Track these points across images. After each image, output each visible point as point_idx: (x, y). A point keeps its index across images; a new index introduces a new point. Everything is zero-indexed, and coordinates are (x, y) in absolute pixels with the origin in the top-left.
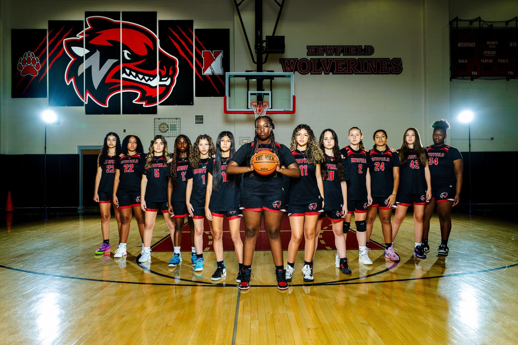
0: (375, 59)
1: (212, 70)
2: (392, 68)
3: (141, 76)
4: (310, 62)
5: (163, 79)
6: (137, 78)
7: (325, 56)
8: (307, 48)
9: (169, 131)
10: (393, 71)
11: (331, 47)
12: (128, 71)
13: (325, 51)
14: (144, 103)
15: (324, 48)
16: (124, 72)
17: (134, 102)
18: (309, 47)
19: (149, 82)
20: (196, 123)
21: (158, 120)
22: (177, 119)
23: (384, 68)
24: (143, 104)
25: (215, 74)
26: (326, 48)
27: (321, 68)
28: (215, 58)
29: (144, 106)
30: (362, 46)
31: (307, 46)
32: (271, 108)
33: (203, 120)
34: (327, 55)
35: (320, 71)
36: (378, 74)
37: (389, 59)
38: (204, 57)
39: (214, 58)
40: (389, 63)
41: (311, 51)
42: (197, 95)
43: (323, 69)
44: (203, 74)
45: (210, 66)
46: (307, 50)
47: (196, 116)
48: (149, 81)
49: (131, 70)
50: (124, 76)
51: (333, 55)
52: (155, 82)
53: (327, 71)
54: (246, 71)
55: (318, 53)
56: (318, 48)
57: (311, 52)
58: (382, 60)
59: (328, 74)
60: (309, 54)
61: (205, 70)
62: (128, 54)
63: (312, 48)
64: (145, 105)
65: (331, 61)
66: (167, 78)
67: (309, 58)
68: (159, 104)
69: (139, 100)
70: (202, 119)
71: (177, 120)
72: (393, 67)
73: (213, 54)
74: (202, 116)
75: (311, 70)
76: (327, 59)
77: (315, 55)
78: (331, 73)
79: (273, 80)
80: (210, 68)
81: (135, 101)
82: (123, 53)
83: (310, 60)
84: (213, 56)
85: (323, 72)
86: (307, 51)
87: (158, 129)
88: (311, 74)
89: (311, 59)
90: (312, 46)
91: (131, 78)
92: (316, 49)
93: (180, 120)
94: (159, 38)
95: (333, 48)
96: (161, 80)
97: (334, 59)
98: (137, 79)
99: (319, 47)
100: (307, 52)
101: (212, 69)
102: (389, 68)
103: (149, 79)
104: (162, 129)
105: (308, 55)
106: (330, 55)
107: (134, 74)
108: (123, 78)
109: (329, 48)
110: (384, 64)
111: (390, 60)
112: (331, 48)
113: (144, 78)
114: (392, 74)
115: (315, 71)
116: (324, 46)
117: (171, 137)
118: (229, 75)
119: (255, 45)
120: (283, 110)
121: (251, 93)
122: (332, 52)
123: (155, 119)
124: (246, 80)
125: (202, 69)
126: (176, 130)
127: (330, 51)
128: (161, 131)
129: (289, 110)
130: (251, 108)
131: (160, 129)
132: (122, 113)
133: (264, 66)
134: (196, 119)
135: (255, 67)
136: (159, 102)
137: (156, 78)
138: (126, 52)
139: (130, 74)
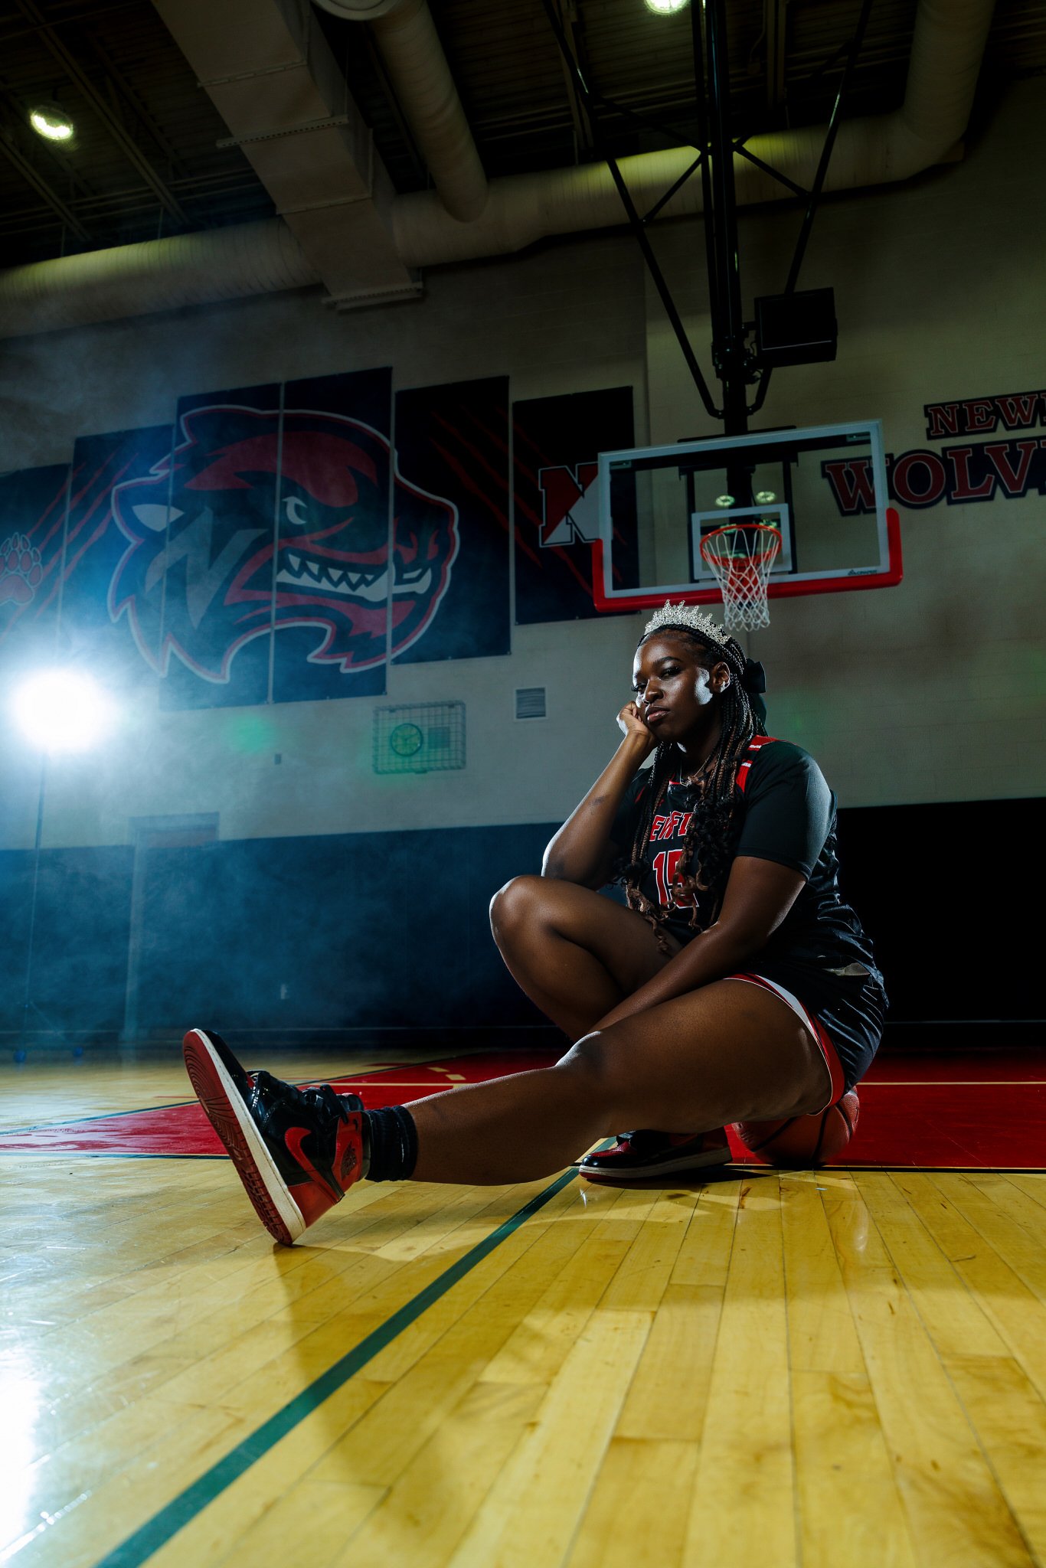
1: (574, 528)
3: (336, 574)
4: (944, 460)
5: (406, 576)
6: (324, 580)
7: (1002, 434)
8: (927, 414)
9: (426, 747)
11: (1025, 398)
13: (999, 415)
14: (343, 661)
15: (996, 407)
16: (284, 565)
17: (310, 658)
18: (930, 411)
19: (362, 591)
20: (519, 716)
21: (387, 714)
22: (451, 706)
24: (339, 664)
25: (584, 542)
26: (1003, 403)
27: (990, 478)
28: (585, 488)
31: (926, 407)
32: (794, 571)
33: (543, 705)
34: (1008, 428)
35: (985, 489)
38: (544, 490)
39: (580, 487)
41: (941, 421)
43: (998, 481)
44: (541, 546)
45: (568, 515)
46: (927, 420)
47: (519, 692)
48: (363, 586)
49: (305, 557)
50: (284, 577)
51: (1033, 425)
52: (382, 588)
53: (1015, 485)
54: (680, 441)
55: (974, 425)
56: (971, 407)
57: (943, 426)
59: (1023, 495)
60: (937, 431)
61: (548, 532)
62: (297, 508)
63: (947, 412)
65: (1027, 448)
66: (420, 571)
67: (937, 446)
68: (393, 660)
69: (331, 652)
70: (541, 702)
71: (453, 711)
73: (575, 476)
74: (542, 690)
75: (951, 485)
76: (1012, 443)
77: (962, 433)
78: (1033, 492)
79: (795, 464)
80: (567, 523)
81: (317, 657)
82: (284, 506)
83: (940, 453)
84: (576, 480)
85: (999, 491)
86: (925, 423)
87: (387, 742)
88: (950, 502)
89: (944, 450)
90: (943, 405)
91: (305, 581)
92: (961, 412)
93: (464, 709)
94: (397, 447)
95: (1032, 399)
96: (400, 581)
97: (1038, 439)
98: (325, 585)
99: (971, 403)
100: (928, 426)
101: (573, 524)
103: (363, 581)
104: (400, 742)
105: (930, 437)
106: (1020, 426)
107: (314, 567)
108: (279, 584)
109: (1017, 401)
112: (1025, 403)
113: (344, 578)
115: (964, 490)
116: (992, 399)
117: (431, 769)
118: (612, 464)
119: (713, 343)
120: (843, 573)
121: (702, 521)
122: (1029, 414)
123: (377, 711)
124: (680, 478)
125: (540, 527)
126: (449, 746)
127: (1019, 414)
128: (398, 750)
129: (875, 571)
130: (706, 575)
131: (394, 744)
132: (274, 699)
133: (753, 421)
134: (520, 702)
135: (719, 425)
136: (393, 652)
137: (385, 575)
138: (292, 501)
139: (304, 568)
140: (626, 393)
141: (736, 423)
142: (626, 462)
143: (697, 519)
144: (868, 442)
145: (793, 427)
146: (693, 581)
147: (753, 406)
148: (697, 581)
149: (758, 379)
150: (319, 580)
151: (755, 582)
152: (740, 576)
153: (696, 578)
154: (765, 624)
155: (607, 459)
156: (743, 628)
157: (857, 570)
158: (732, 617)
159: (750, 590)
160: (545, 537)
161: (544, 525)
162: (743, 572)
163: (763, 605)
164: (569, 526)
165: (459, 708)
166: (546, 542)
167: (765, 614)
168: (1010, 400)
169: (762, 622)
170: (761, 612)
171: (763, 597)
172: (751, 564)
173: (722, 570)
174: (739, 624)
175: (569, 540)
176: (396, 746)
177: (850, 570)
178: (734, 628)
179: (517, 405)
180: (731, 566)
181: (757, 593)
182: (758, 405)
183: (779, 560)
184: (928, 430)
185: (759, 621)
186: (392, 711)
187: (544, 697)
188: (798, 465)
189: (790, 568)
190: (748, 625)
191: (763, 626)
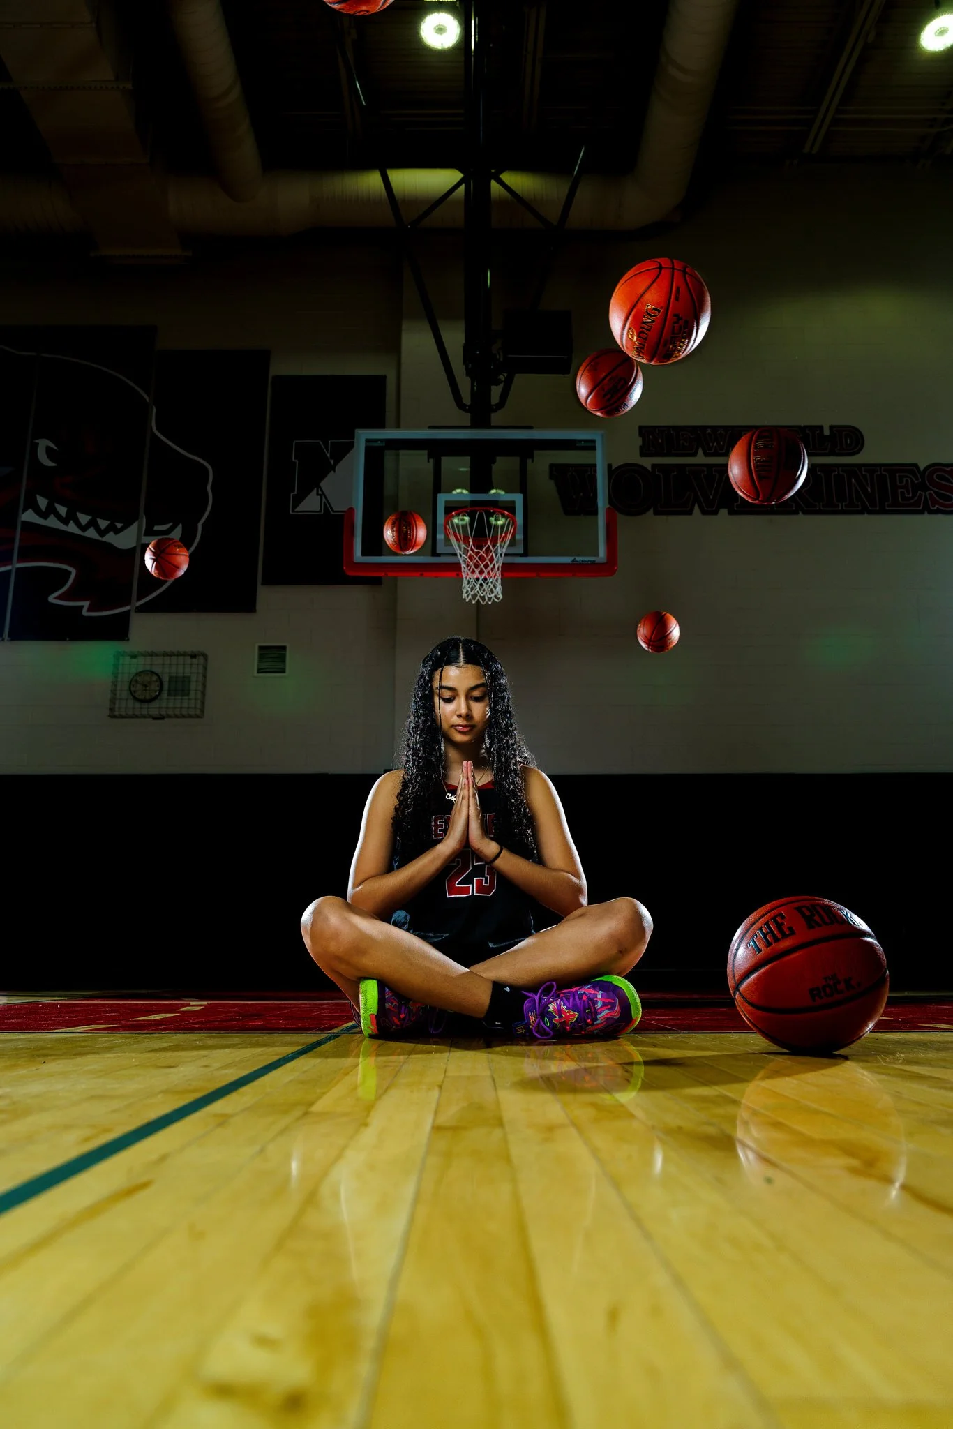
0: (872, 468)
1: (324, 499)
2: (930, 494)
3: (84, 519)
4: (653, 475)
5: (157, 528)
6: (72, 524)
7: (701, 459)
8: (641, 434)
9: (165, 695)
10: (934, 502)
11: (721, 431)
12: (42, 502)
13: (699, 443)
14: (86, 604)
15: (698, 435)
16: (31, 504)
17: (51, 599)
18: (644, 431)
19: (110, 538)
20: (259, 671)
21: (127, 659)
22: (193, 656)
23: (902, 493)
24: (82, 607)
25: (332, 513)
26: (705, 432)
27: (690, 495)
28: (337, 462)
29: (85, 613)
30: (821, 428)
31: (641, 428)
32: (525, 554)
33: (284, 661)
34: (706, 455)
35: (686, 504)
36: (883, 511)
37: (916, 465)
38: (297, 461)
39: (332, 462)
40: (917, 479)
41: (652, 443)
42: (268, 581)
43: (697, 498)
44: (291, 512)
45: (318, 486)
46: (640, 438)
47: (261, 648)
48: (112, 533)
49: (53, 499)
50: (29, 516)
51: (726, 454)
52: (130, 537)
54: (431, 427)
55: (679, 449)
56: (678, 433)
57: (654, 446)
58: (895, 470)
59: (715, 513)
60: (649, 449)
61: (299, 499)
62: (49, 451)
63: (658, 435)
64: (89, 610)
65: (721, 473)
66: (170, 524)
67: (647, 462)
68: (137, 608)
69: (71, 595)
70: (282, 659)
71: (195, 661)
72: (935, 492)
73: (327, 452)
74: (284, 648)
75: (657, 499)
76: (709, 466)
77: (670, 454)
78: (724, 512)
79: (531, 460)
80: (318, 494)
81: (58, 598)
82: (35, 447)
83: (650, 469)
84: (328, 455)
85: (696, 509)
86: (639, 442)
87: (126, 687)
88: (657, 513)
89: (654, 466)
90: (655, 428)
91: (52, 522)
92: (669, 436)
93: (206, 660)
94: (156, 403)
95: (727, 432)
96: (149, 532)
98: (72, 528)
99: (678, 429)
100: (641, 445)
101: (323, 495)
102: (921, 495)
103: (111, 528)
104: (139, 687)
105: (642, 454)
107: (62, 510)
108: (24, 523)
110: (901, 481)
111: (922, 469)
112: (721, 435)
113: (93, 523)
114: (931, 512)
115: (668, 504)
116: (695, 427)
117: (169, 716)
118: (368, 441)
119: (465, 344)
120: (567, 560)
121: (446, 502)
122: (723, 443)
123: (118, 656)
124: (428, 461)
125: (291, 495)
126: (188, 695)
127: (715, 444)
128: (136, 695)
129: (594, 561)
130: (448, 550)
131: (133, 689)
132: (9, 636)
133: (496, 418)
134: (261, 657)
135: (466, 418)
136: (138, 600)
137: (135, 526)
138: (43, 444)
139: (51, 511)
140: (381, 380)
141: (480, 417)
142: (381, 440)
143: (442, 499)
144: (594, 448)
145: (530, 427)
146: (434, 554)
147: (496, 405)
148: (439, 555)
149: (502, 382)
150: (66, 523)
151: (492, 560)
152: (478, 553)
153: (438, 552)
154: (498, 599)
155: (363, 436)
156: (478, 601)
157: (578, 559)
158: (469, 589)
159: (486, 566)
160: (295, 506)
161: (295, 493)
162: (482, 550)
163: (497, 581)
164: (319, 497)
165: (201, 660)
166: (296, 510)
167: (499, 589)
168: (709, 431)
169: (495, 596)
170: (495, 587)
171: (498, 574)
172: (489, 543)
173: (463, 546)
174: (475, 596)
175: (318, 509)
176: (135, 692)
177: (573, 558)
178: (470, 600)
179: (276, 378)
180: (471, 543)
181: (492, 569)
182: (501, 404)
183: (513, 543)
184: (641, 448)
185: (493, 595)
186: (134, 656)
187: (285, 655)
188: (533, 461)
189: (521, 551)
190: (483, 598)
191: (495, 599)
